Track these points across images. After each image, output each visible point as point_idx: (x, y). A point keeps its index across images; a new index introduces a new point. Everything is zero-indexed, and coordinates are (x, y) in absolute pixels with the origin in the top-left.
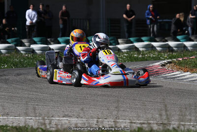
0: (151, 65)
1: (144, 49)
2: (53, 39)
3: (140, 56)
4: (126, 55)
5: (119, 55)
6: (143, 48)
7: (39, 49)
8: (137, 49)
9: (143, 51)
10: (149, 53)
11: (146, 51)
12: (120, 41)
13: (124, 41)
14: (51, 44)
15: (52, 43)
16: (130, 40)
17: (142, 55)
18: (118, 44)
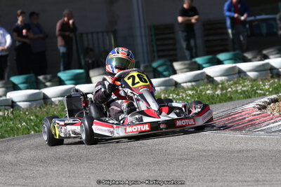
0: (239, 110)
1: (223, 78)
2: (48, 77)
3: (218, 92)
4: (190, 92)
5: (178, 95)
6: (221, 76)
7: (24, 98)
8: (210, 79)
9: (223, 83)
10: (235, 83)
11: (228, 81)
12: (177, 65)
13: (185, 64)
14: (46, 87)
15: (48, 84)
16: (195, 62)
17: (222, 89)
18: (175, 72)
